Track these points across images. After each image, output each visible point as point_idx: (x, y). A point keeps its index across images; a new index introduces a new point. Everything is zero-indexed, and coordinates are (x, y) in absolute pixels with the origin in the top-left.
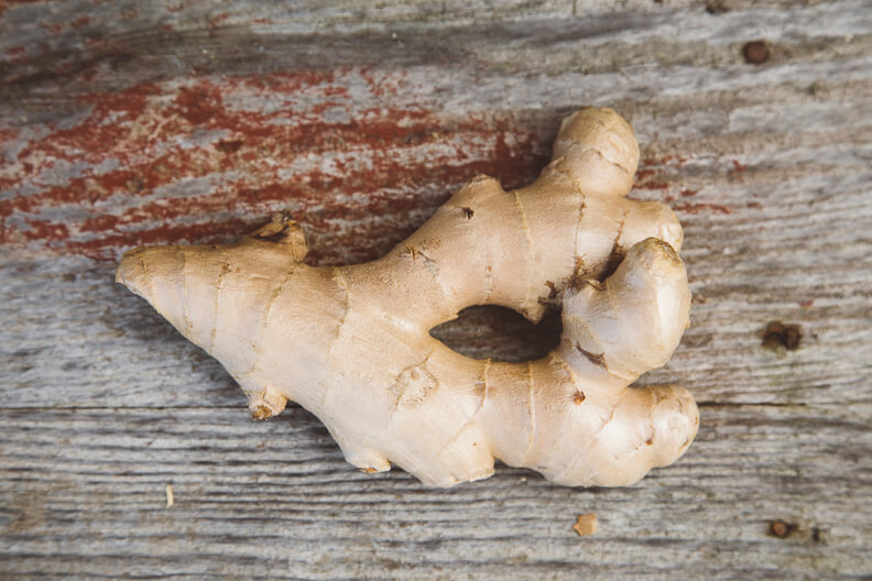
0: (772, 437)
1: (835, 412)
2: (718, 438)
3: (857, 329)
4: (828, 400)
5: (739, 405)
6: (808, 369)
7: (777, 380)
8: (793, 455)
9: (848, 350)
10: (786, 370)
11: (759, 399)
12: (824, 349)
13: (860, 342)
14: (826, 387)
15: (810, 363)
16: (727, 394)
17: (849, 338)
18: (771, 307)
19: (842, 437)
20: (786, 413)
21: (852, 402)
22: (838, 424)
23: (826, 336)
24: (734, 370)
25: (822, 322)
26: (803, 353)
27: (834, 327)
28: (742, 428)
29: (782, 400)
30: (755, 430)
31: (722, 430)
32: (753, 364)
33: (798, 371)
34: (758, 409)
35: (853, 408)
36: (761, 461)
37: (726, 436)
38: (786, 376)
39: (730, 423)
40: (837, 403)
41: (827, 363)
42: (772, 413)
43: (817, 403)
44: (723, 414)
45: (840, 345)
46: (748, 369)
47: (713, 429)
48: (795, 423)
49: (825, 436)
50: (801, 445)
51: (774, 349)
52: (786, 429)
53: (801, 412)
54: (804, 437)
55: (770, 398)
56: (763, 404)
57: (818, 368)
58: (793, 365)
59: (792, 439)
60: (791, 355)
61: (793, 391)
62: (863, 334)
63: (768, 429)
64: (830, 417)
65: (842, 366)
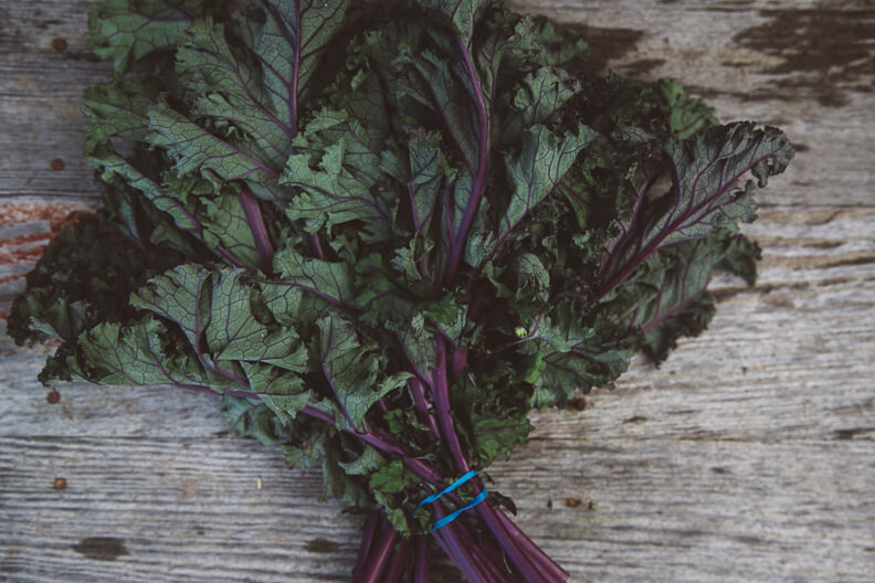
0: (569, 456)
1: (601, 443)
2: (542, 456)
3: (614, 400)
4: (598, 436)
5: (552, 439)
6: (589, 421)
7: (572, 426)
8: (579, 465)
9: (609, 411)
10: (576, 422)
11: (562, 436)
12: (596, 411)
13: (615, 407)
14: (596, 430)
15: (590, 418)
16: (547, 434)
17: (609, 405)
19: (605, 456)
20: (577, 444)
21: (610, 438)
22: (603, 449)
23: (598, 404)
24: (550, 421)
25: (595, 397)
26: (586, 412)
27: (602, 399)
28: (553, 451)
29: (575, 436)
30: (561, 452)
31: (544, 452)
32: (560, 418)
33: (583, 421)
34: (562, 442)
35: (611, 441)
36: (564, 468)
37: (545, 455)
38: (578, 424)
39: (548, 448)
40: (603, 439)
41: (598, 418)
42: (569, 443)
43: (593, 438)
44: (544, 444)
45: (605, 409)
46: (558, 421)
47: (539, 452)
48: (582, 449)
49: (596, 455)
50: (583, 460)
51: (571, 410)
52: (576, 452)
53: (584, 443)
54: (585, 456)
55: (569, 436)
56: (565, 439)
57: (593, 421)
58: (581, 419)
59: (580, 457)
60: (580, 414)
61: (580, 432)
62: (616, 403)
63: (567, 452)
64: (599, 446)
65: (606, 420)
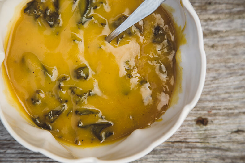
0: (198, 152)
1: (218, 145)
2: (182, 152)
3: (225, 120)
4: (215, 141)
5: (188, 142)
6: (210, 132)
7: (200, 135)
8: (205, 158)
9: (222, 126)
10: (203, 132)
11: (195, 140)
12: (215, 126)
13: (226, 124)
14: (215, 137)
15: (211, 130)
16: (185, 139)
17: (222, 122)
18: (199, 112)
19: (220, 153)
20: (203, 145)
21: (223, 142)
22: (219, 149)
23: (216, 122)
24: (187, 131)
25: (214, 117)
26: (208, 127)
27: (218, 119)
28: (189, 149)
29: (202, 141)
30: (193, 150)
31: (183, 150)
32: (193, 130)
33: (207, 132)
34: (194, 144)
35: (223, 144)
36: (195, 160)
37: (184, 152)
38: (203, 134)
39: (186, 148)
40: (218, 142)
41: (216, 130)
42: (199, 145)
43: (212, 142)
44: (184, 145)
45: (220, 124)
46: (192, 131)
47: (180, 150)
48: (206, 148)
49: (215, 152)
50: (207, 155)
51: (200, 125)
52: (203, 150)
53: (207, 145)
54: (208, 153)
55: (198, 140)
56: (196, 142)
57: (212, 132)
58: (205, 130)
59: (205, 153)
60: (205, 127)
61: (205, 138)
62: (227, 121)
63: (197, 150)
64: (216, 147)
65: (220, 131)
